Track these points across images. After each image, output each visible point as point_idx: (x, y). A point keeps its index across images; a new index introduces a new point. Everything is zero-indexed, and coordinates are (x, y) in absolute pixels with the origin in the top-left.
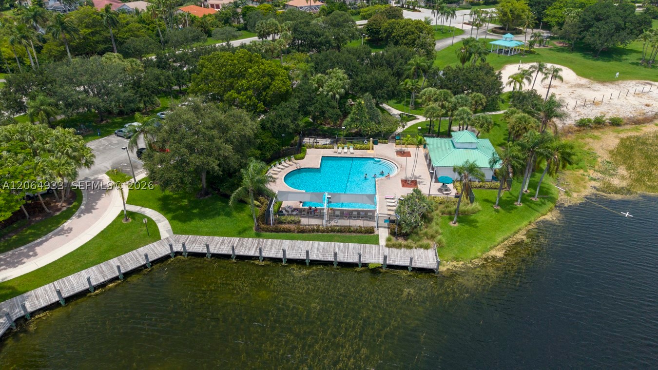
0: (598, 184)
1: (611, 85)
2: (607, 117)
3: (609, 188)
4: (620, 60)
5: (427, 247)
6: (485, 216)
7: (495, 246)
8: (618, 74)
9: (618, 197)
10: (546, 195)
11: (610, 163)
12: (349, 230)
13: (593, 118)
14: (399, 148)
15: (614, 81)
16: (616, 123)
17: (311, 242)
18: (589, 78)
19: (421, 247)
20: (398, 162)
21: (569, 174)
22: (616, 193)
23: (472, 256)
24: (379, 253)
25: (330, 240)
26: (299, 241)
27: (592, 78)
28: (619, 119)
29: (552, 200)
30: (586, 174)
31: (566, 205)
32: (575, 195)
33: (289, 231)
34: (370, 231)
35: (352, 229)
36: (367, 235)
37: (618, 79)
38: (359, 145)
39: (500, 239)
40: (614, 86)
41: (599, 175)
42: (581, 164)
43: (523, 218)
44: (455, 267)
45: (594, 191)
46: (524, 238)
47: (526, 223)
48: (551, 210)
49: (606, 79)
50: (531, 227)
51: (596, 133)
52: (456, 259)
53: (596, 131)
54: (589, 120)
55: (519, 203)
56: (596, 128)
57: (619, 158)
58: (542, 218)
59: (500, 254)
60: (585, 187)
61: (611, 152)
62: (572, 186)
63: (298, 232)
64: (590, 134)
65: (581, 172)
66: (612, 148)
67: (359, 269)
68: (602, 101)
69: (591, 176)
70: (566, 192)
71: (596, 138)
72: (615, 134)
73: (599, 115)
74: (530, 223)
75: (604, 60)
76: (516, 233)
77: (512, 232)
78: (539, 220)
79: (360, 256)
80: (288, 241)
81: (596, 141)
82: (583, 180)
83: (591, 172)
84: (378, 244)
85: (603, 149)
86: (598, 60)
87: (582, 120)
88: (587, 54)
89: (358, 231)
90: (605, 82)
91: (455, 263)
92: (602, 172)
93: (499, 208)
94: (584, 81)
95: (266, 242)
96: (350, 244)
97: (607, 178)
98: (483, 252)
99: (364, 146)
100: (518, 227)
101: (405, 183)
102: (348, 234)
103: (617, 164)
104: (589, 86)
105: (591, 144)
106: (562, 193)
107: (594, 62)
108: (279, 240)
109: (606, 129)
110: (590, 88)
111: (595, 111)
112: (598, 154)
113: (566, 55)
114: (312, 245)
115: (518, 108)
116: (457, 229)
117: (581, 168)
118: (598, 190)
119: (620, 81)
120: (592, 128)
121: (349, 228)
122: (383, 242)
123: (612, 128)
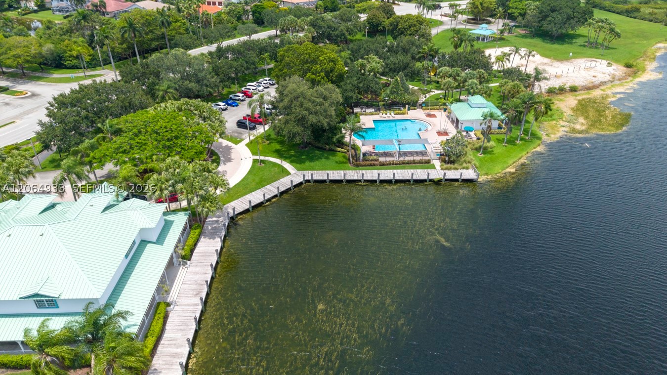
0: (566, 129)
1: (566, 63)
2: (567, 86)
3: (574, 130)
4: (571, 43)
5: (467, 168)
6: (499, 149)
7: (509, 166)
8: (571, 54)
9: (581, 136)
10: (534, 136)
11: (572, 116)
12: (414, 162)
13: (557, 87)
14: (427, 112)
15: (569, 59)
16: (573, 89)
17: (391, 171)
18: (550, 58)
19: (464, 168)
20: (429, 121)
21: (547, 124)
22: (579, 133)
23: (496, 172)
24: (438, 173)
25: (404, 168)
26: (383, 170)
27: (552, 58)
28: (576, 86)
29: (539, 138)
30: (558, 123)
31: (548, 142)
32: (552, 136)
33: (374, 165)
34: (428, 162)
35: (416, 161)
36: (427, 164)
37: (572, 58)
38: (397, 112)
39: (511, 162)
40: (569, 64)
41: (567, 124)
42: (553, 118)
43: (523, 150)
44: (487, 178)
45: (565, 133)
46: (526, 161)
47: (525, 153)
48: (539, 145)
49: (563, 58)
50: (528, 155)
51: (561, 97)
52: (487, 174)
53: (560, 96)
54: (555, 88)
55: (518, 141)
56: (560, 94)
57: (578, 112)
58: (534, 150)
59: (513, 170)
60: (558, 131)
61: (573, 109)
62: (550, 131)
63: (380, 165)
64: (556, 98)
65: (555, 122)
66: (573, 106)
67: (428, 183)
68: (562, 75)
69: (561, 124)
70: (547, 135)
71: (561, 100)
72: (574, 97)
73: (562, 84)
74: (528, 153)
75: (559, 44)
76: (520, 159)
77: (518, 158)
78: (532, 151)
79: (428, 174)
81: (561, 102)
82: (556, 127)
83: (561, 122)
84: (436, 169)
85: (567, 107)
86: (554, 43)
87: (550, 88)
88: (546, 39)
89: (420, 162)
90: (562, 60)
91: (486, 176)
92: (568, 122)
93: (506, 145)
94: (546, 60)
95: (362, 172)
96: (417, 170)
97: (572, 125)
98: (503, 170)
99: (401, 112)
100: (520, 155)
101: (440, 133)
102: (414, 165)
103: (577, 116)
104: (550, 64)
105: (558, 105)
106: (544, 135)
107: (552, 45)
108: (369, 171)
109: (567, 94)
110: (551, 65)
111: (557, 82)
112: (564, 110)
113: (529, 40)
114: (394, 171)
115: (509, 80)
116: (484, 158)
117: (554, 120)
118: (567, 132)
119: (573, 60)
120: (557, 94)
121: (414, 161)
122: (438, 167)
123: (571, 93)
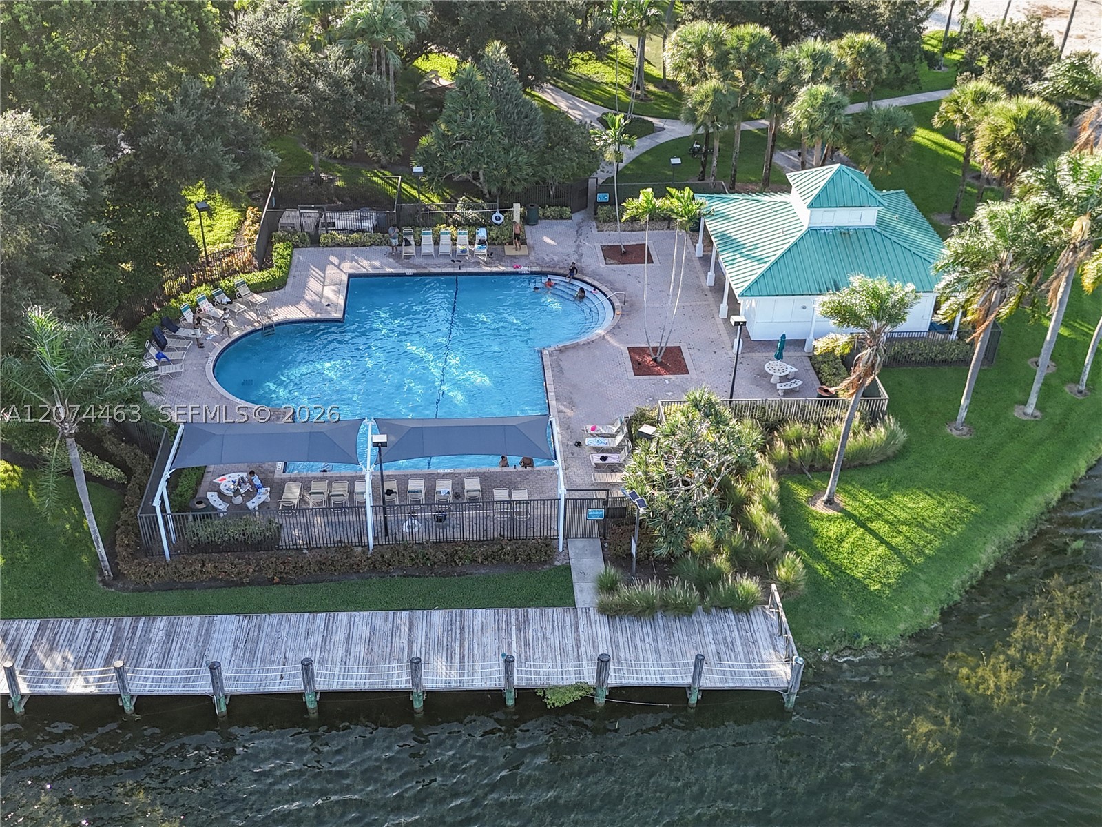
5: (744, 607)
17: (321, 616)
19: (723, 605)
20: (610, 285)
24: (578, 640)
26: (275, 617)
34: (541, 552)
55: (1030, 410)
79: (509, 662)
80: (234, 619)
84: (573, 605)
93: (967, 434)
95: (147, 631)
96: (469, 613)
101: (644, 359)
108: (197, 619)
114: (326, 627)
122: (585, 594)
